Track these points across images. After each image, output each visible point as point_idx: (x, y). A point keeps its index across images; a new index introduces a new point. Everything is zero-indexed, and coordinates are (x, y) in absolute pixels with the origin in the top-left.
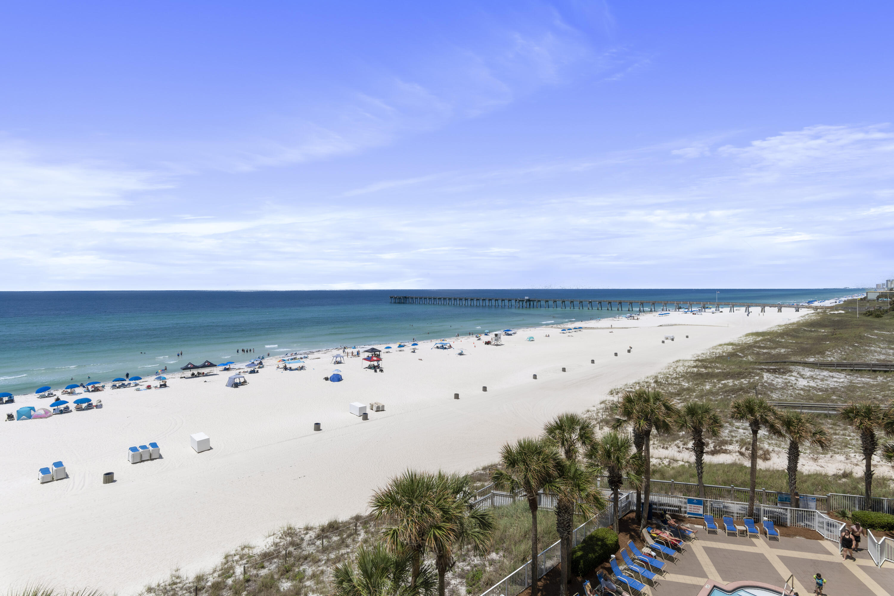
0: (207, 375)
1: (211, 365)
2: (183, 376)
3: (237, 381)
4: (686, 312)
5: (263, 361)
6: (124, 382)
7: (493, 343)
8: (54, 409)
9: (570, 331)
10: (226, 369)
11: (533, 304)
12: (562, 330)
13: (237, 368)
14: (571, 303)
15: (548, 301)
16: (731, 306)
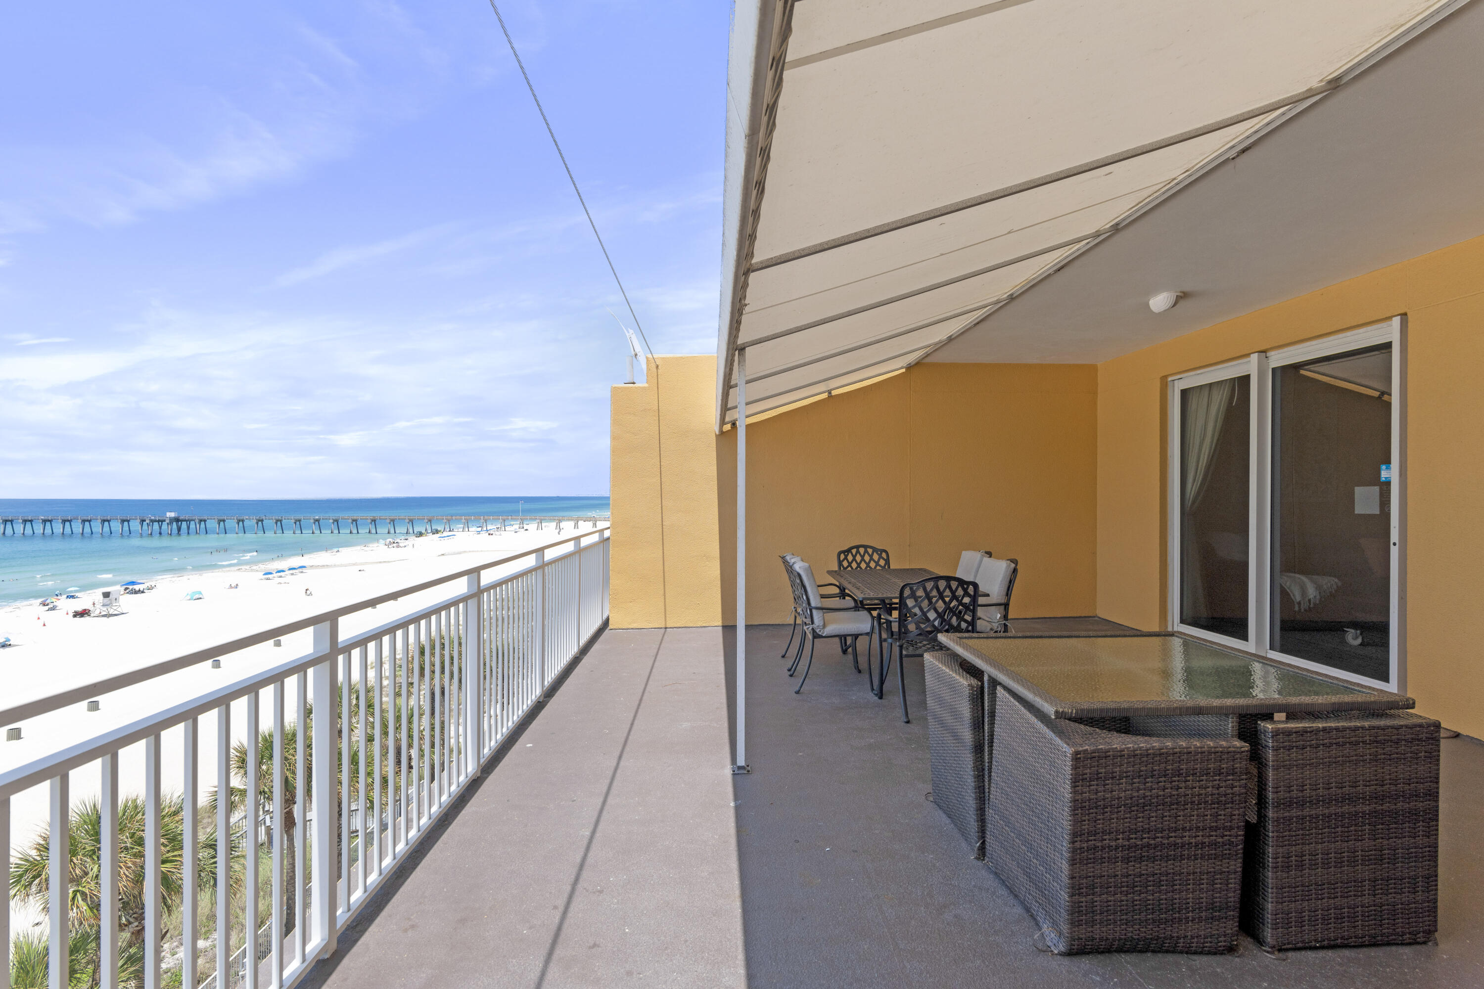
4: (479, 533)
9: (282, 574)
11: (188, 528)
12: (264, 574)
14: (276, 523)
15: (224, 521)
16: (539, 521)
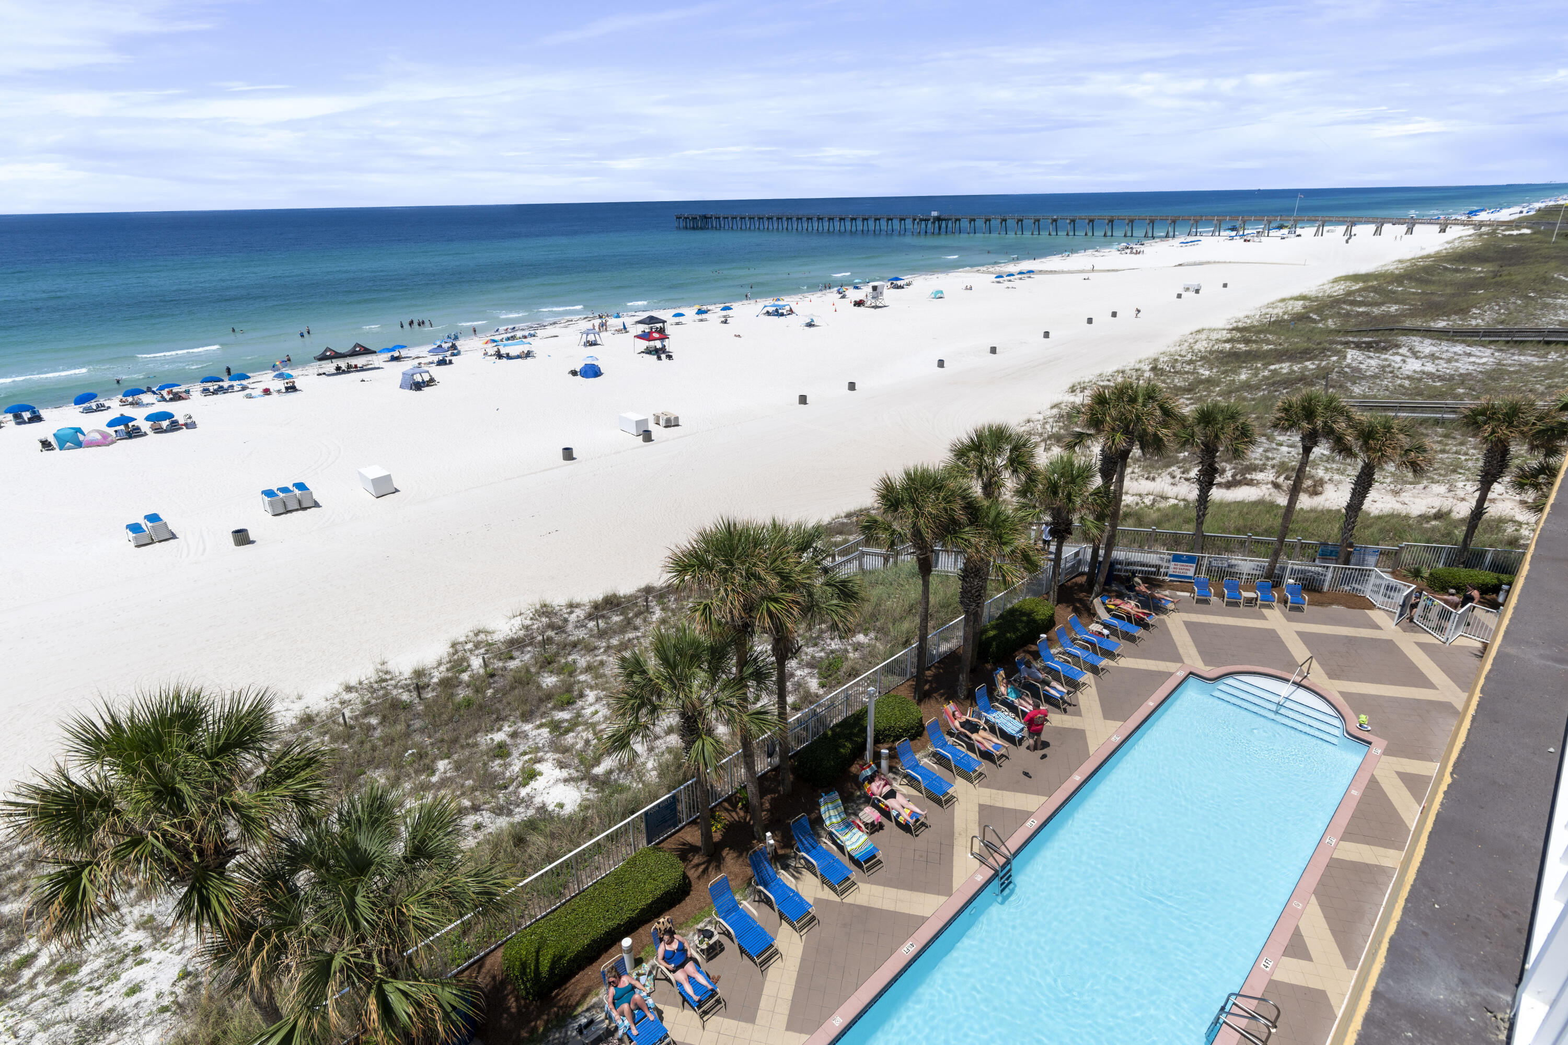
0: (362, 369)
1: (367, 351)
2: (321, 371)
3: (418, 378)
4: (1232, 238)
5: (458, 343)
6: (221, 384)
7: (869, 303)
8: (116, 431)
9: (1011, 278)
10: (394, 359)
11: (947, 226)
12: (996, 277)
13: (414, 355)
14: (1018, 223)
15: (974, 220)
16: (1320, 223)
